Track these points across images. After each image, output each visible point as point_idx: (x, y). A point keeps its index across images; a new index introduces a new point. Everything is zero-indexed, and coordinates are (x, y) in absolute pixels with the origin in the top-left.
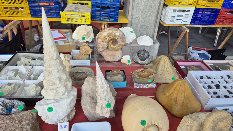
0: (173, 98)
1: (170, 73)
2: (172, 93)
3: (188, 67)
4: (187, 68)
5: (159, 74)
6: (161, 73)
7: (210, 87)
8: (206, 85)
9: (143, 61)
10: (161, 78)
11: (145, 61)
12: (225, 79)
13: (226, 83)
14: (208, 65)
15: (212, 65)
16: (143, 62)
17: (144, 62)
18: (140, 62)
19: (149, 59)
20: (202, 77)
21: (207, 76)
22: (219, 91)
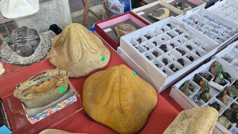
0: (115, 105)
1: (93, 51)
2: (110, 98)
3: (116, 28)
4: (114, 29)
5: (77, 61)
6: (80, 57)
7: (156, 54)
8: (150, 53)
9: (29, 56)
10: (83, 66)
11: (33, 55)
12: (167, 32)
13: (172, 38)
14: (139, 14)
15: (143, 13)
16: (29, 58)
17: (33, 57)
18: (22, 60)
19: (42, 45)
20: (140, 40)
21: (146, 36)
22: (169, 55)
